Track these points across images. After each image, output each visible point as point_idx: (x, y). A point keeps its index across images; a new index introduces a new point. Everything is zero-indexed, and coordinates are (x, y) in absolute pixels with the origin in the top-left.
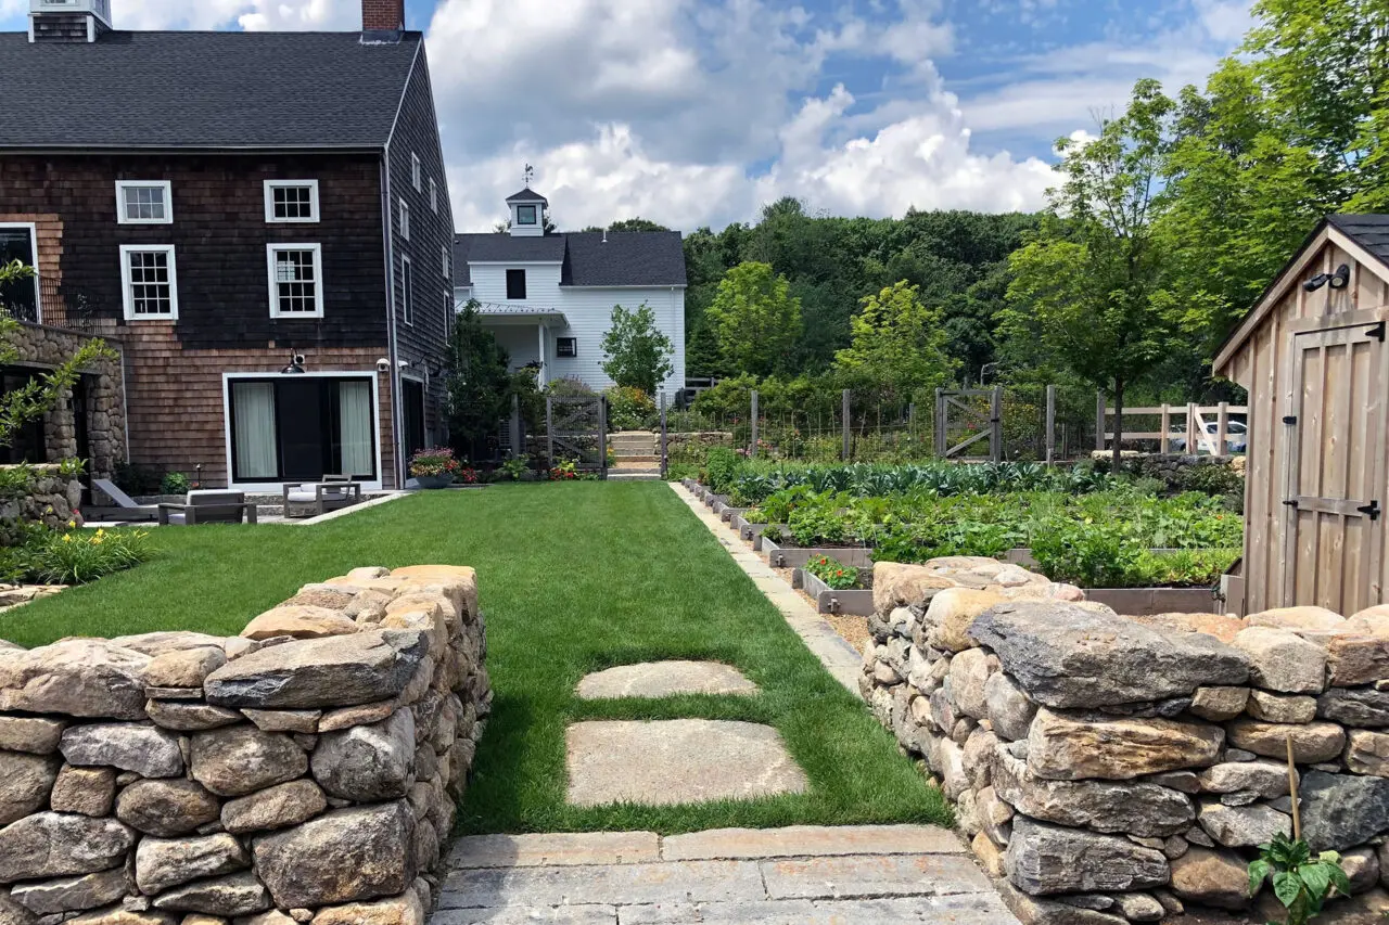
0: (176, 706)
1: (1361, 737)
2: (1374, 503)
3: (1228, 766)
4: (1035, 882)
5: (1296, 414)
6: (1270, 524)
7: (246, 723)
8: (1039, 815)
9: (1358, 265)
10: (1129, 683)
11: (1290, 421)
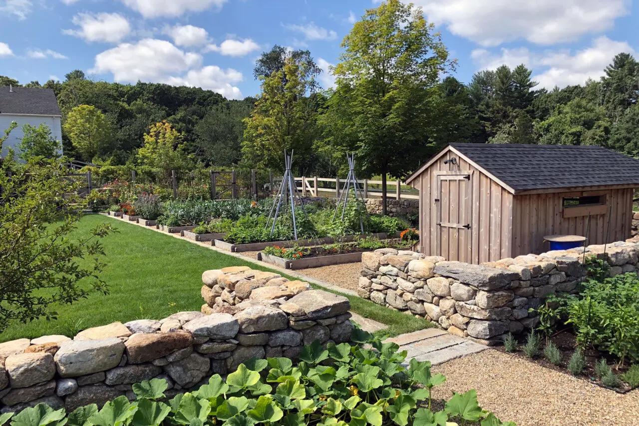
0: (301, 322)
1: (537, 288)
2: (468, 225)
3: (517, 300)
4: (487, 335)
5: (439, 198)
6: (430, 230)
7: (318, 324)
8: (485, 318)
9: (459, 157)
10: (501, 282)
11: (436, 200)
